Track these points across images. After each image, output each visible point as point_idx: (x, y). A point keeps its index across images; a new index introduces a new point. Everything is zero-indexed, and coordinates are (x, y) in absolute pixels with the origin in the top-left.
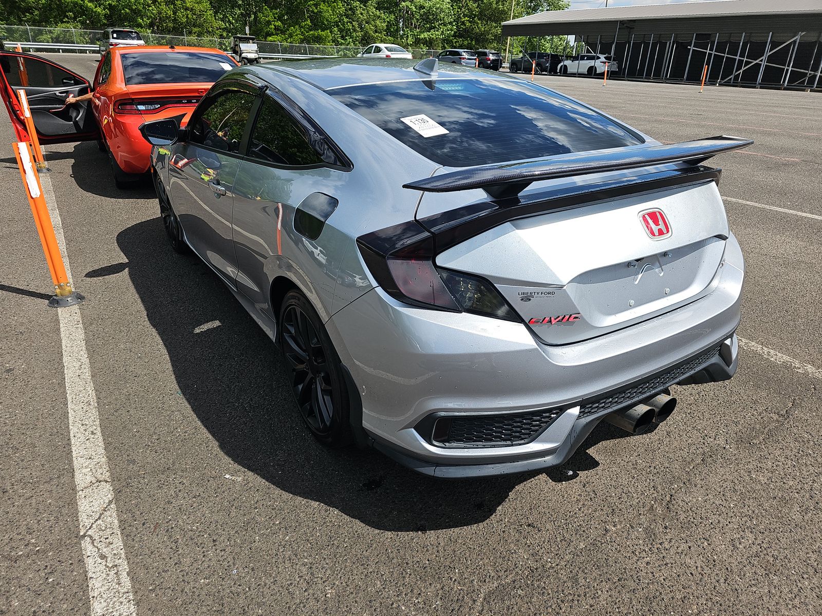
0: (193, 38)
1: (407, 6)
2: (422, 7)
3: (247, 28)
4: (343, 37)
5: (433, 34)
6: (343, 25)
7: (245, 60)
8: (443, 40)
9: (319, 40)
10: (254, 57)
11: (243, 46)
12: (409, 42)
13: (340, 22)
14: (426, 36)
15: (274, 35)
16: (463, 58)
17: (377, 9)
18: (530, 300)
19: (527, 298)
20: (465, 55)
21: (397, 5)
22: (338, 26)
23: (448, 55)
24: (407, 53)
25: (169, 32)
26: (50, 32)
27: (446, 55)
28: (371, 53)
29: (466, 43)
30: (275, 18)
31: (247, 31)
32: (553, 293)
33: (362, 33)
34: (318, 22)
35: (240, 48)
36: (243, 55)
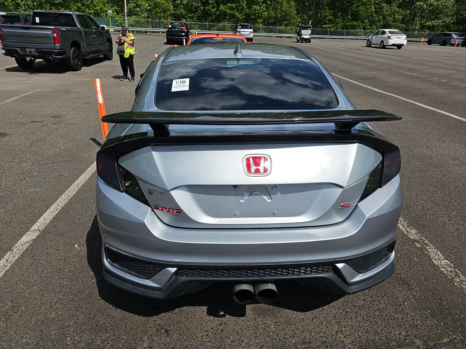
0: (283, 28)
1: (420, 5)
2: (431, 5)
3: (310, 22)
4: (371, 25)
5: (436, 22)
6: (372, 18)
7: (303, 39)
8: (443, 26)
9: (353, 27)
10: (308, 38)
11: (303, 32)
12: (416, 28)
13: (370, 16)
14: (430, 24)
15: (327, 24)
16: (453, 38)
17: (397, 7)
18: (152, 194)
19: (150, 193)
20: (455, 36)
21: (413, 4)
22: (368, 19)
23: (442, 36)
24: (404, 35)
25: (271, 25)
26: (217, 25)
27: (440, 36)
28: (378, 35)
29: (461, 28)
30: (330, 14)
31: (310, 23)
32: (164, 194)
33: (384, 23)
34: (355, 17)
35: (301, 33)
36: (302, 36)
